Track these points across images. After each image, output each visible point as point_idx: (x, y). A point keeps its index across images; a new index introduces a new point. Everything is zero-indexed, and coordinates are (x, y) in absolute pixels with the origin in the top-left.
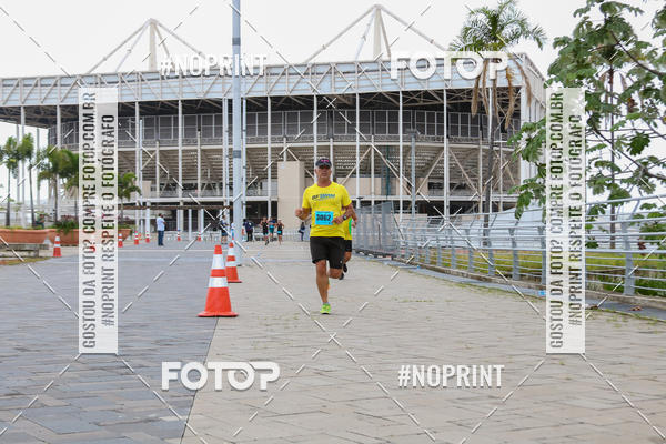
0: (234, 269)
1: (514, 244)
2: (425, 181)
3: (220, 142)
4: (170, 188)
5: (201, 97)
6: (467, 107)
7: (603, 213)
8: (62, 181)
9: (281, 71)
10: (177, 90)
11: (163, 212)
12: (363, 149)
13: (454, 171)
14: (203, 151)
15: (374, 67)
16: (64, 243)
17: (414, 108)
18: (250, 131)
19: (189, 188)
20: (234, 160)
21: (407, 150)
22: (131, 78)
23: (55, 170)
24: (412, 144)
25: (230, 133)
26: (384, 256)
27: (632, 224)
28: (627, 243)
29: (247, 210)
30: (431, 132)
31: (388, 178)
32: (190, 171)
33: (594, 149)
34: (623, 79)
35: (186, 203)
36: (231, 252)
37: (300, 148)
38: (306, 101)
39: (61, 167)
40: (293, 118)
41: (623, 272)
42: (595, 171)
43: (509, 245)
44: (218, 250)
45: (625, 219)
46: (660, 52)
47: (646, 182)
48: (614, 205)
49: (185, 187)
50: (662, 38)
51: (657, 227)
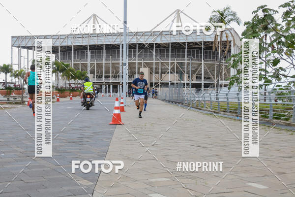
0: (123, 107)
1: (228, 99)
2: (195, 76)
3: (119, 60)
4: (100, 77)
5: (112, 43)
6: (211, 48)
7: (262, 88)
8: (60, 74)
9: (142, 34)
10: (103, 41)
11: (97, 86)
12: (172, 63)
13: (206, 72)
14: (112, 63)
16: (61, 97)
17: (191, 48)
18: (130, 56)
19: (107, 77)
20: (124, 67)
21: (188, 64)
22: (86, 36)
23: (58, 69)
24: (190, 62)
25: (122, 57)
26: (179, 103)
27: (273, 92)
28: (270, 100)
29: (128, 85)
30: (197, 57)
31: (181, 74)
32: (107, 71)
35: (106, 83)
36: (122, 101)
37: (148, 63)
38: (151, 45)
40: (146, 51)
41: (269, 111)
43: (226, 100)
44: (117, 100)
45: (270, 90)
46: (285, 28)
47: (278, 77)
48: (266, 85)
49: (105, 77)
50: (285, 22)
51: (282, 94)
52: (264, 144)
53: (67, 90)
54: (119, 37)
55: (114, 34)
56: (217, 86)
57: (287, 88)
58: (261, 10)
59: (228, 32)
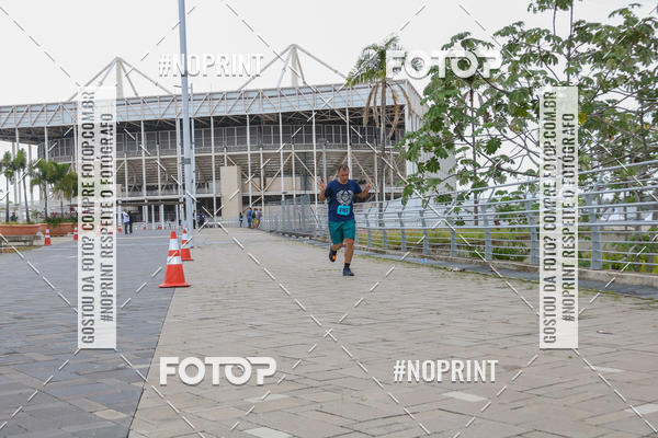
0: (187, 250)
1: (402, 225)
3: (175, 152)
4: (136, 189)
5: (159, 117)
7: (468, 198)
8: (50, 186)
9: (220, 97)
10: (140, 113)
11: (130, 208)
12: (286, 155)
13: (356, 170)
14: (161, 159)
15: (292, 92)
16: (52, 234)
17: (324, 123)
18: (198, 143)
19: (151, 189)
20: (186, 166)
21: (320, 155)
23: (44, 177)
24: (324, 150)
25: (182, 145)
26: (304, 236)
27: (490, 206)
28: (486, 221)
29: (198, 204)
30: (337, 141)
31: (306, 177)
32: (152, 175)
33: (459, 150)
34: (480, 97)
35: (149, 201)
36: (185, 237)
37: (236, 156)
38: (241, 120)
39: (49, 175)
40: (231, 133)
41: (483, 243)
42: (460, 167)
43: (398, 225)
44: (174, 236)
45: (485, 203)
46: (507, 76)
47: (499, 175)
48: (476, 193)
49: (148, 188)
50: (508, 65)
51: (508, 208)
52: (476, 312)
53: (66, 220)
54: (174, 104)
55: (162, 99)
56: (381, 199)
57: (516, 195)
58: (460, 42)
59: (396, 87)
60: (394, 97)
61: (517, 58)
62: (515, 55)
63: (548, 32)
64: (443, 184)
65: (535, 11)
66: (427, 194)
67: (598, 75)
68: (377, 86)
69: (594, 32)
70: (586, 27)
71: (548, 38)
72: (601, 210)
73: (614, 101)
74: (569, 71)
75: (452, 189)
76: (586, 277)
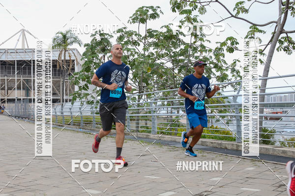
1: (71, 113)
12: (18, 80)
15: (22, 51)
26: (26, 118)
31: (27, 91)
34: (108, 58)
43: (69, 114)
56: (63, 101)
58: (99, 34)
59: (71, 52)
60: (70, 56)
61: (123, 43)
62: (122, 41)
63: (136, 32)
64: (90, 96)
65: (131, 23)
66: (83, 100)
67: (156, 52)
68: (62, 51)
69: (155, 34)
70: (152, 31)
71: (136, 35)
72: (157, 109)
73: (163, 63)
74: (145, 49)
75: (94, 98)
76: (149, 137)
